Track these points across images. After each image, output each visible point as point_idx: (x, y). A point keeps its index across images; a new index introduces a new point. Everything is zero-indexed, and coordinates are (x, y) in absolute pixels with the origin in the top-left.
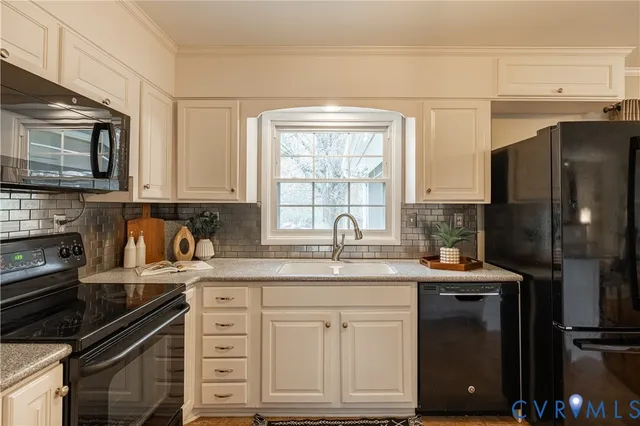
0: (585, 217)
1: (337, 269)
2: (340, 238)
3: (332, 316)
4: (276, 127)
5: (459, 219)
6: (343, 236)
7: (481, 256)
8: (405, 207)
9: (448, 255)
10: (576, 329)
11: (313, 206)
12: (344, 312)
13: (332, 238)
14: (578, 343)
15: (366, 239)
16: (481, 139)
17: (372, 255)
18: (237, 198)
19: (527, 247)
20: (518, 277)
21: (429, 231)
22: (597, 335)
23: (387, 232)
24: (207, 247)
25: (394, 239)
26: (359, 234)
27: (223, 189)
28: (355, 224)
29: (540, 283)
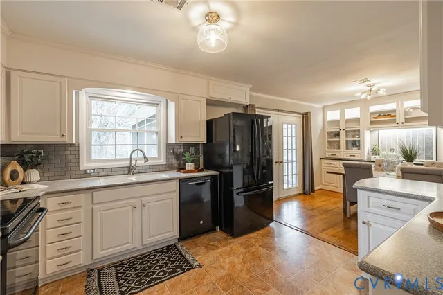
0: (238, 148)
1: (134, 179)
2: (134, 162)
3: (137, 202)
4: (89, 96)
5: (192, 150)
6: (136, 161)
7: (201, 166)
8: (168, 145)
9: (189, 166)
10: (237, 189)
11: (116, 145)
12: (143, 199)
13: (129, 162)
14: (238, 194)
15: (150, 162)
16: (202, 115)
17: (151, 170)
18: (66, 140)
19: (219, 161)
20: (217, 173)
21: (178, 156)
22: (242, 190)
23: (159, 157)
24: (34, 174)
25: (163, 161)
26: (146, 159)
27: (55, 134)
28: (144, 155)
29: (226, 174)
